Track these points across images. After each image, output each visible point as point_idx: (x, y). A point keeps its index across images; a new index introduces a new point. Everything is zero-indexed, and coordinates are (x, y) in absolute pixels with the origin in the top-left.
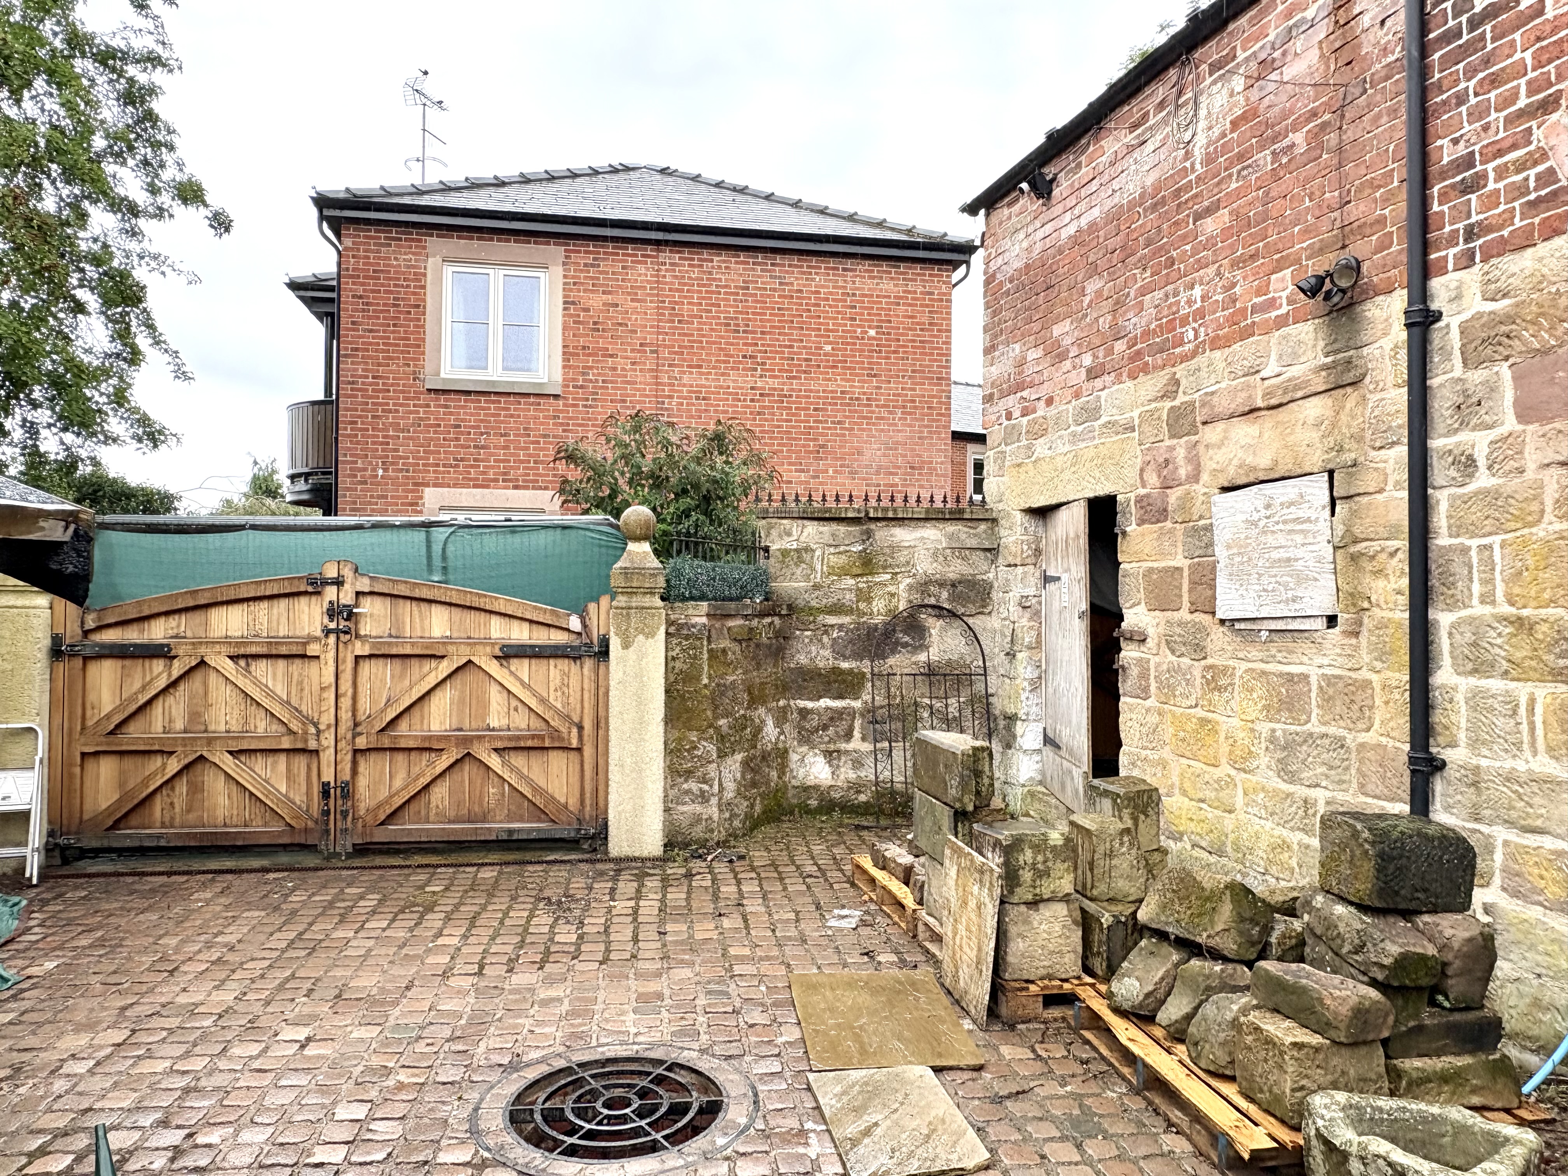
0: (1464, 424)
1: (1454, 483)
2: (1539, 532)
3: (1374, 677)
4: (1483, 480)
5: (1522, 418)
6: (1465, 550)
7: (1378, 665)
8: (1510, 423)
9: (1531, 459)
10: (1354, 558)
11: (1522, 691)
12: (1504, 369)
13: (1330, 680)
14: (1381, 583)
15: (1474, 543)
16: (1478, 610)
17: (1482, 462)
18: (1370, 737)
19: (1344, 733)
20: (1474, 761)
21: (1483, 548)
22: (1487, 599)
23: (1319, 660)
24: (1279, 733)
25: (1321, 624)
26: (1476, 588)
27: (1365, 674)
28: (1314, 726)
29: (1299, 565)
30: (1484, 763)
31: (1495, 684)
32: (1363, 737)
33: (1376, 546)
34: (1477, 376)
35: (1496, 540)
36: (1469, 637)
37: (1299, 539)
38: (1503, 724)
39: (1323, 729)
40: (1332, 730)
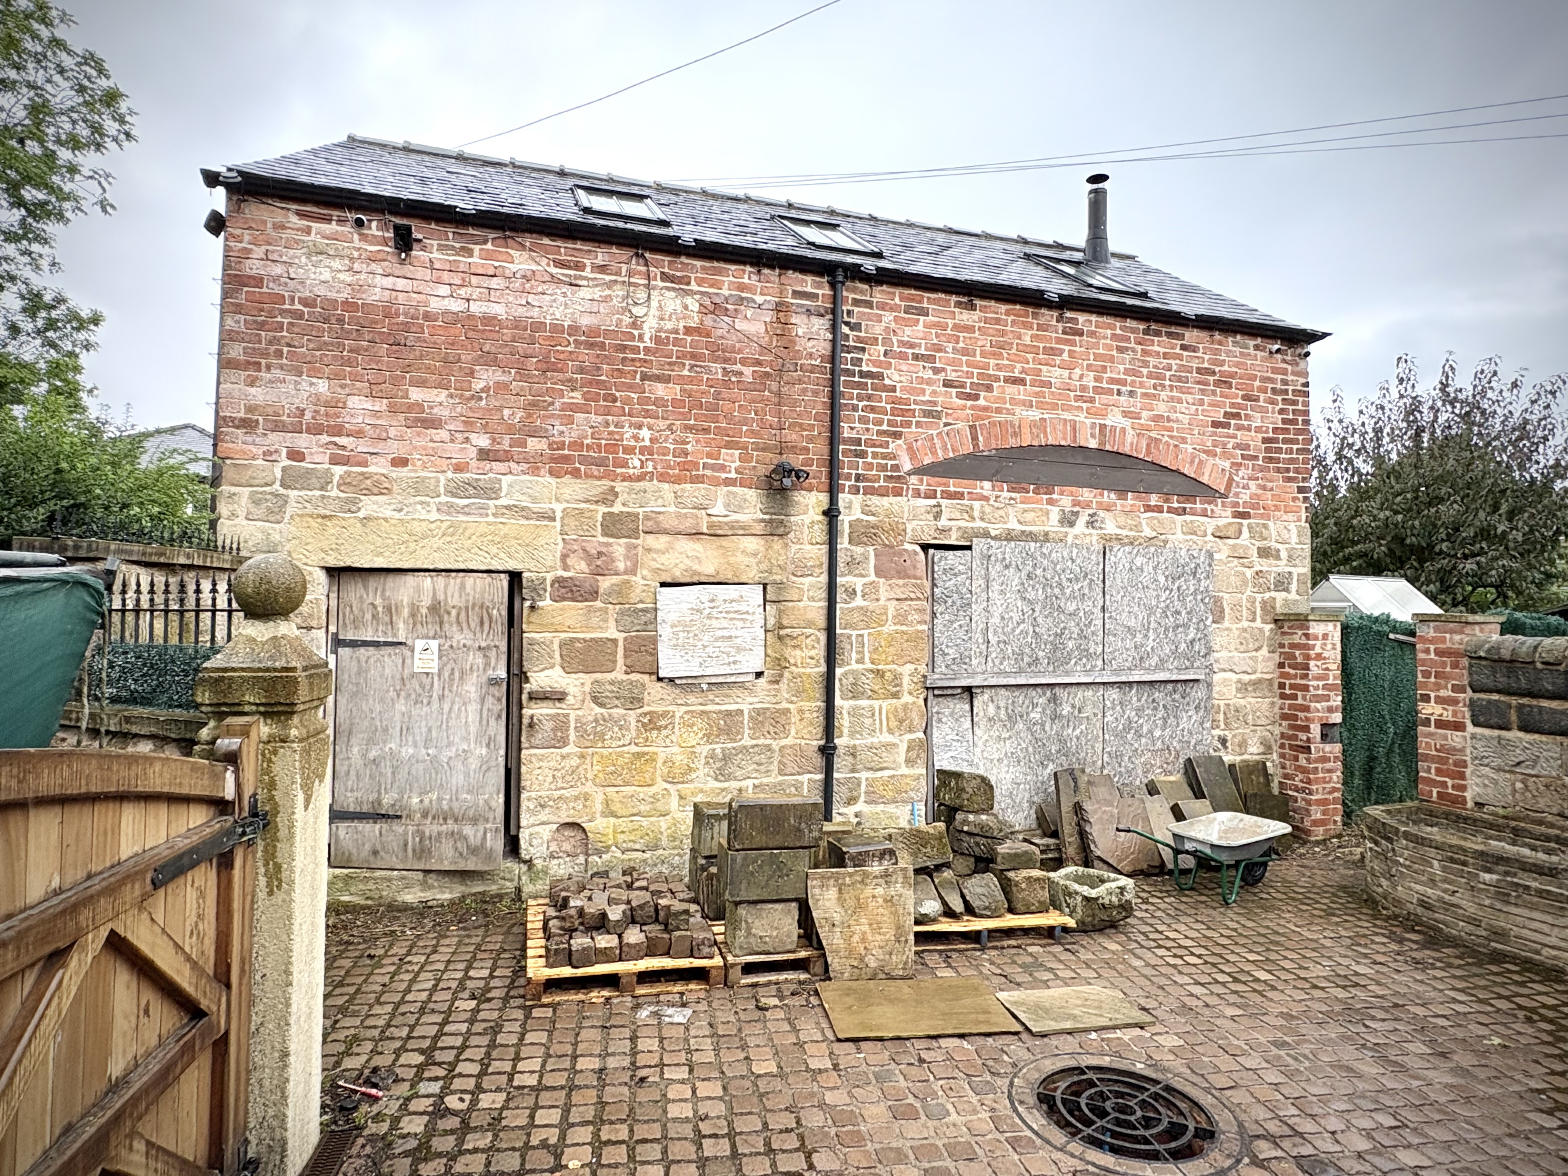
0: (850, 572)
1: (846, 602)
2: (885, 629)
3: (791, 707)
4: (859, 602)
5: (877, 574)
6: (849, 637)
7: (794, 699)
8: (873, 577)
9: (883, 595)
10: (780, 638)
11: (876, 704)
12: (871, 549)
13: (759, 712)
14: (798, 652)
15: (854, 633)
16: (855, 666)
17: (859, 593)
18: (789, 741)
19: (768, 742)
20: (852, 742)
21: (858, 636)
22: (860, 661)
23: (750, 700)
24: (718, 751)
25: (751, 677)
26: (854, 655)
27: (785, 705)
28: (747, 741)
29: (738, 641)
30: (857, 742)
31: (864, 703)
32: (783, 742)
33: (798, 631)
34: (858, 550)
35: (866, 632)
36: (851, 680)
37: (740, 624)
38: (868, 722)
39: (754, 742)
40: (761, 741)
